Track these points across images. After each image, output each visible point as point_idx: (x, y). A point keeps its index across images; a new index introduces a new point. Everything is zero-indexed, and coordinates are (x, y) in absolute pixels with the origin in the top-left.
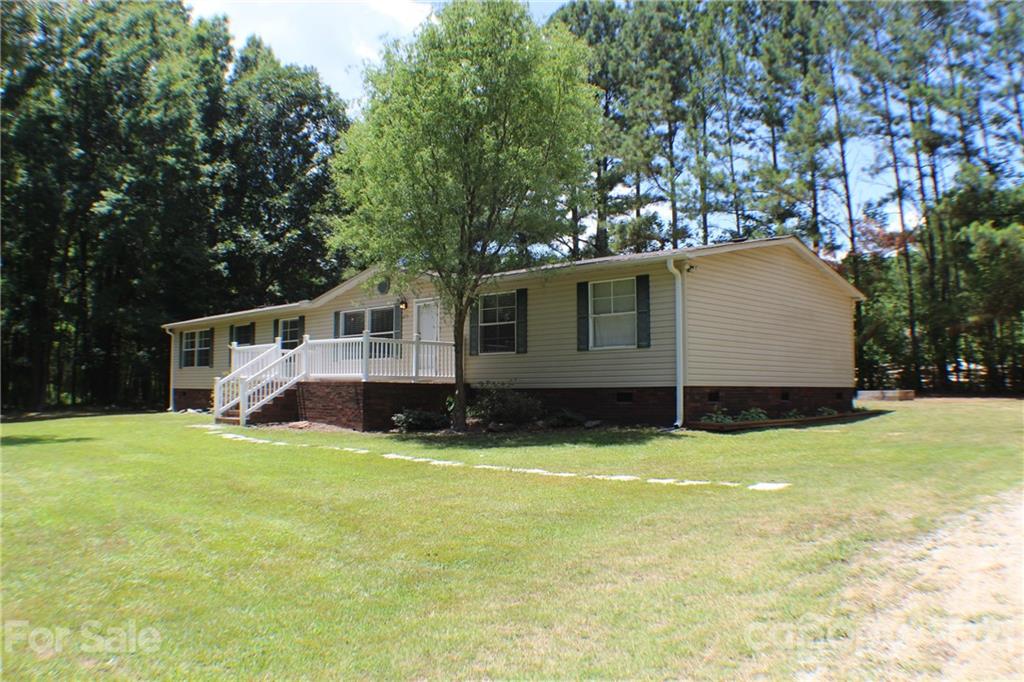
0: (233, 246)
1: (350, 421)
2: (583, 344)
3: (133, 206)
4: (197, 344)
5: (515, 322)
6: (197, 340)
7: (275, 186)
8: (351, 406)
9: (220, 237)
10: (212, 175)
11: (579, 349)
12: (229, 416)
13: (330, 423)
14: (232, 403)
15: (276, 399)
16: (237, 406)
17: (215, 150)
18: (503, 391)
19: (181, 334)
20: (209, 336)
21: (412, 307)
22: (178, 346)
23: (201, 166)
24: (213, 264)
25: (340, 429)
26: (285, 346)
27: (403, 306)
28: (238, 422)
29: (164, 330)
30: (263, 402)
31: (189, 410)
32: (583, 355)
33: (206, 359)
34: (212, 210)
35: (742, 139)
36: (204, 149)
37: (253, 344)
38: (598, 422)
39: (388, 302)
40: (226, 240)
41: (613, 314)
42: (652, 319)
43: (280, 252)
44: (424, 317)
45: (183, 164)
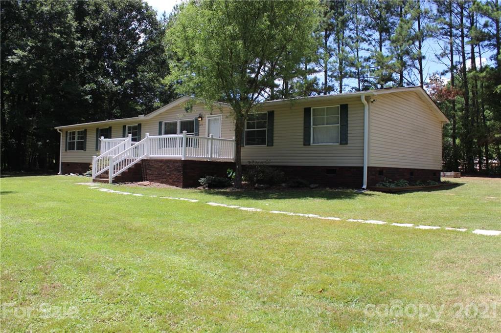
0: (95, 87)
1: (175, 182)
2: (307, 142)
3: (34, 60)
4: (76, 138)
5: (266, 129)
6: (76, 136)
7: (118, 55)
8: (175, 173)
9: (87, 81)
10: (82, 47)
11: (304, 145)
12: (101, 178)
13: (162, 182)
14: (103, 171)
15: (129, 169)
16: (107, 172)
17: (84, 33)
18: (264, 166)
19: (67, 132)
20: (84, 134)
21: (205, 120)
22: (65, 139)
23: (76, 41)
24: (84, 96)
25: (168, 186)
26: (134, 140)
27: (200, 119)
28: (108, 182)
29: (57, 130)
30: (122, 170)
31: (71, 174)
32: (307, 148)
33: (82, 146)
34: (82, 66)
35: (364, 40)
36: (77, 32)
37: (111, 138)
38: (317, 185)
39: (190, 117)
40: (91, 83)
41: (325, 126)
42: (349, 129)
43: (122, 91)
44: (212, 125)
45: (65, 38)
